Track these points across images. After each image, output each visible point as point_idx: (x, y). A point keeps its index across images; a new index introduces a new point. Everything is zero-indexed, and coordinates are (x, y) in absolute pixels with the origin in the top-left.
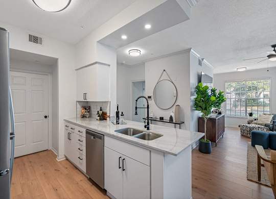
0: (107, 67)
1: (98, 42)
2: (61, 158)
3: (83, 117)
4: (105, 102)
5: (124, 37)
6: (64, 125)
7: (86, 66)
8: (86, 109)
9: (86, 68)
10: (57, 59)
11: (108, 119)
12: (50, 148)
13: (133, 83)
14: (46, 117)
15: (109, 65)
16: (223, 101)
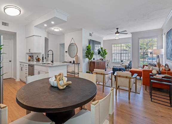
0: (40, 37)
1: (35, 26)
2: (18, 80)
3: (29, 60)
4: (39, 53)
5: (45, 25)
6: (19, 64)
7: (30, 37)
8: (31, 57)
9: (30, 38)
10: (16, 33)
11: (40, 61)
12: (12, 77)
13: (60, 44)
14: (10, 61)
15: (41, 36)
16: (106, 54)
